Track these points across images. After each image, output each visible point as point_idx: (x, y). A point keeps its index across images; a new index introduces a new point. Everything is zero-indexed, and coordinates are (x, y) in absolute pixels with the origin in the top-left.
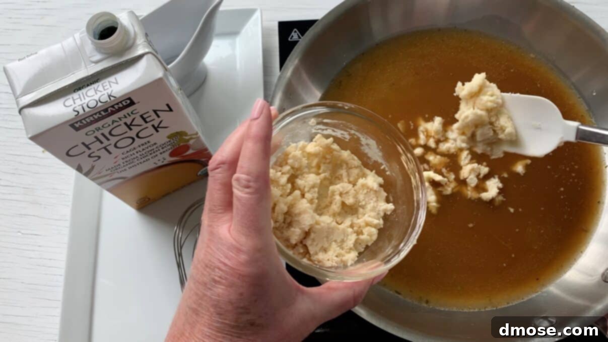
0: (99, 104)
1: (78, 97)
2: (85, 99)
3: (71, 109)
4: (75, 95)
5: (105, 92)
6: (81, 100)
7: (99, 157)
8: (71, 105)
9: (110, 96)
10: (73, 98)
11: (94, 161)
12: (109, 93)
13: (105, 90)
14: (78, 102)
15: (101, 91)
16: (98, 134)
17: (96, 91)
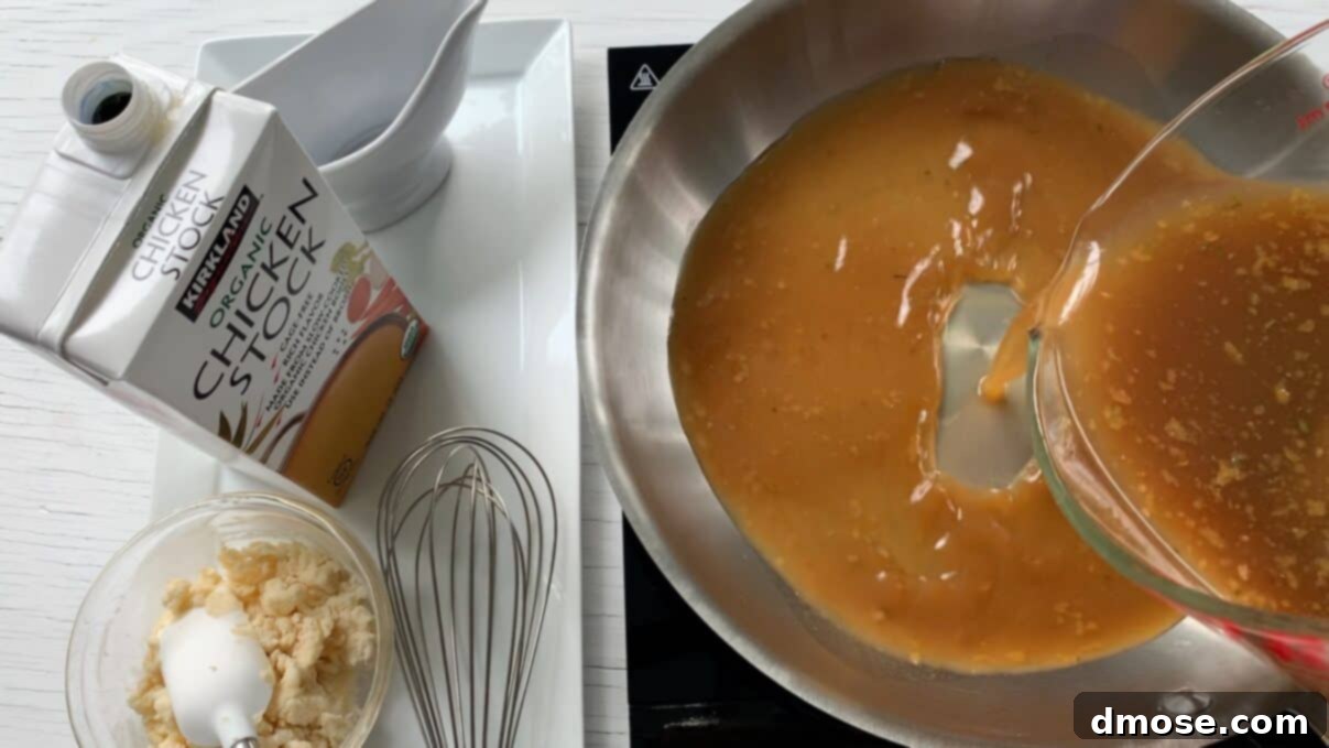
0: (203, 230)
1: (151, 249)
2: (167, 242)
3: (157, 276)
4: (144, 249)
5: (196, 204)
6: (162, 249)
7: (248, 377)
8: (152, 271)
9: (210, 205)
10: (143, 257)
11: (243, 393)
12: (205, 200)
13: (190, 202)
14: (160, 256)
15: (185, 210)
16: (231, 317)
17: (175, 215)
